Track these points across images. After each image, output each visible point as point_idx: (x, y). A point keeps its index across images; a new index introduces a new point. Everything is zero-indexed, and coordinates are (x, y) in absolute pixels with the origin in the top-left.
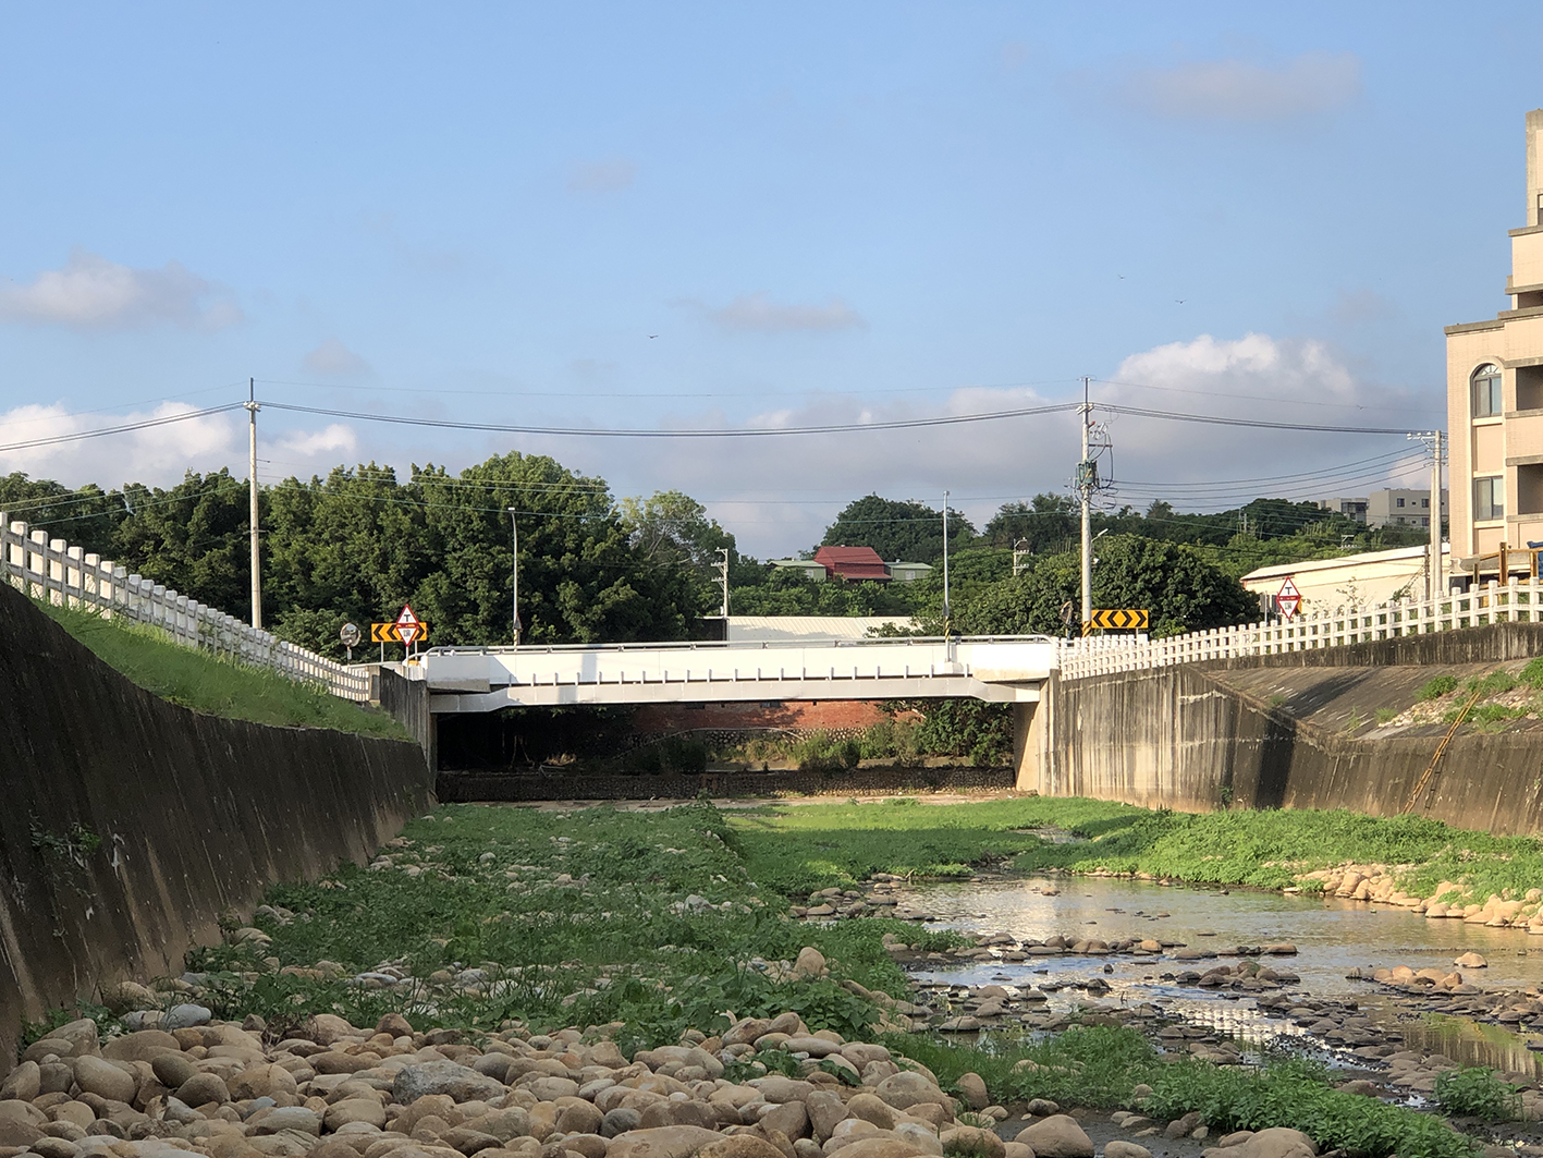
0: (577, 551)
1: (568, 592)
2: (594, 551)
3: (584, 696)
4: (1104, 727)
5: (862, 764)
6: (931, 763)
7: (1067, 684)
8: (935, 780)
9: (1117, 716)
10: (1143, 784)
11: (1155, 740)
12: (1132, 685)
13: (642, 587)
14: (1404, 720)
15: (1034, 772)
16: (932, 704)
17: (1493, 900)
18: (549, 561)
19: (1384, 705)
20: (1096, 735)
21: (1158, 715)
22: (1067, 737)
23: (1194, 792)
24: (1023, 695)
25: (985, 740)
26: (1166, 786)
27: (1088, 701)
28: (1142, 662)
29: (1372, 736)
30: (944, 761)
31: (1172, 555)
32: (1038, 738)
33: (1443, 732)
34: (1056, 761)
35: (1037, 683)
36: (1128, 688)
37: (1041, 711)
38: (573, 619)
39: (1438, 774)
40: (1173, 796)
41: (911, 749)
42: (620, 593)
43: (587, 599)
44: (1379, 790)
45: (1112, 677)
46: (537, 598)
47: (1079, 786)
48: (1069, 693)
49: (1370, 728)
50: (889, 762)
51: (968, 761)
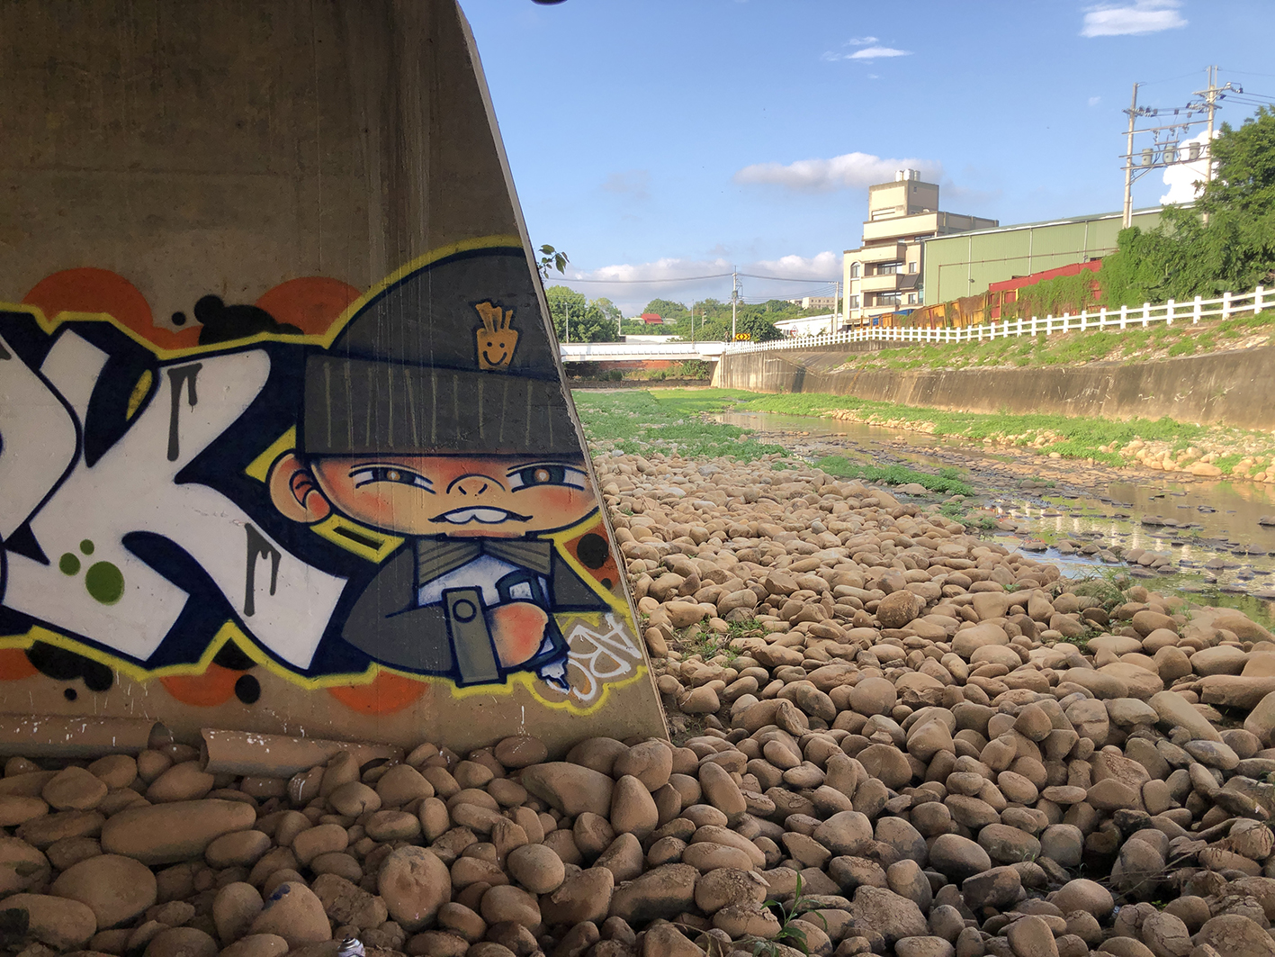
0: (583, 316)
1: (581, 328)
2: (588, 316)
3: (587, 358)
4: (740, 368)
5: (667, 379)
6: (686, 378)
7: (728, 356)
8: (687, 383)
9: (744, 365)
10: (752, 384)
11: (756, 372)
12: (749, 356)
13: (602, 327)
14: (842, 368)
15: (716, 380)
16: (685, 361)
17: (890, 421)
18: (575, 318)
19: (835, 363)
20: (737, 371)
21: (758, 365)
22: (727, 371)
23: (769, 387)
24: (714, 359)
25: (701, 372)
26: (760, 385)
27: (735, 361)
28: (752, 350)
29: (832, 372)
30: (689, 378)
31: (756, 318)
32: (718, 371)
33: (856, 371)
34: (723, 378)
35: (719, 355)
36: (748, 357)
37: (719, 364)
38: (583, 336)
39: (855, 383)
40: (762, 389)
41: (679, 374)
42: (596, 328)
43: (587, 330)
44: (835, 389)
45: (742, 354)
46: (572, 329)
47: (731, 385)
48: (728, 359)
49: (831, 370)
50: (674, 378)
51: (697, 378)
